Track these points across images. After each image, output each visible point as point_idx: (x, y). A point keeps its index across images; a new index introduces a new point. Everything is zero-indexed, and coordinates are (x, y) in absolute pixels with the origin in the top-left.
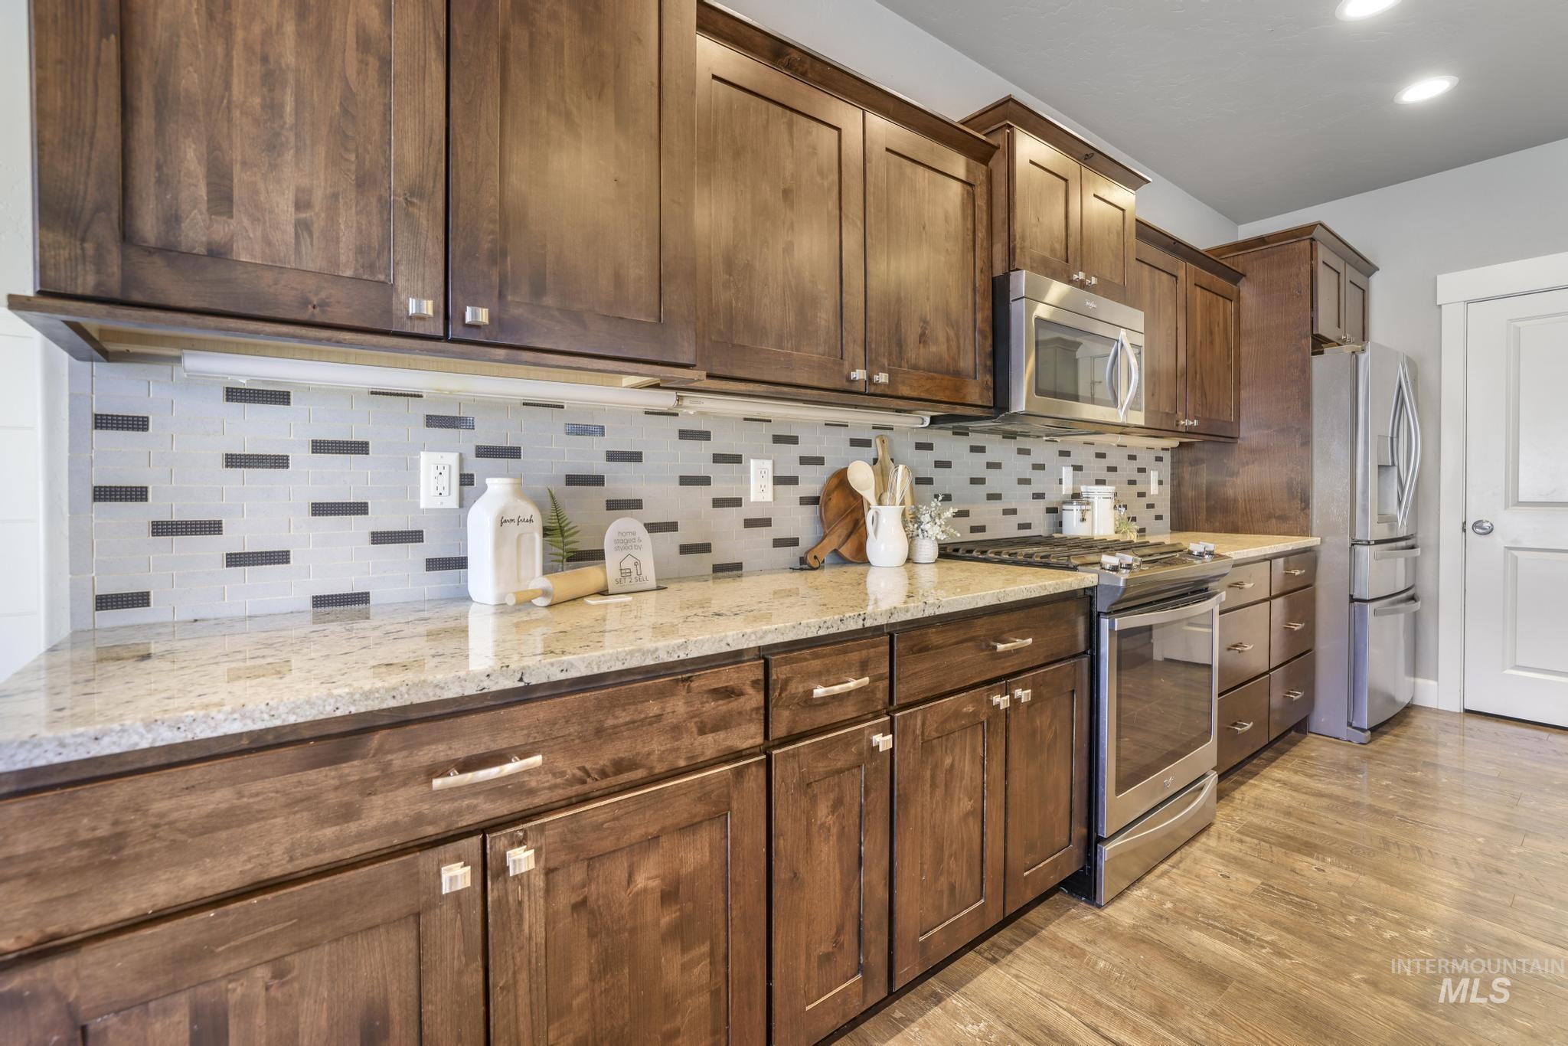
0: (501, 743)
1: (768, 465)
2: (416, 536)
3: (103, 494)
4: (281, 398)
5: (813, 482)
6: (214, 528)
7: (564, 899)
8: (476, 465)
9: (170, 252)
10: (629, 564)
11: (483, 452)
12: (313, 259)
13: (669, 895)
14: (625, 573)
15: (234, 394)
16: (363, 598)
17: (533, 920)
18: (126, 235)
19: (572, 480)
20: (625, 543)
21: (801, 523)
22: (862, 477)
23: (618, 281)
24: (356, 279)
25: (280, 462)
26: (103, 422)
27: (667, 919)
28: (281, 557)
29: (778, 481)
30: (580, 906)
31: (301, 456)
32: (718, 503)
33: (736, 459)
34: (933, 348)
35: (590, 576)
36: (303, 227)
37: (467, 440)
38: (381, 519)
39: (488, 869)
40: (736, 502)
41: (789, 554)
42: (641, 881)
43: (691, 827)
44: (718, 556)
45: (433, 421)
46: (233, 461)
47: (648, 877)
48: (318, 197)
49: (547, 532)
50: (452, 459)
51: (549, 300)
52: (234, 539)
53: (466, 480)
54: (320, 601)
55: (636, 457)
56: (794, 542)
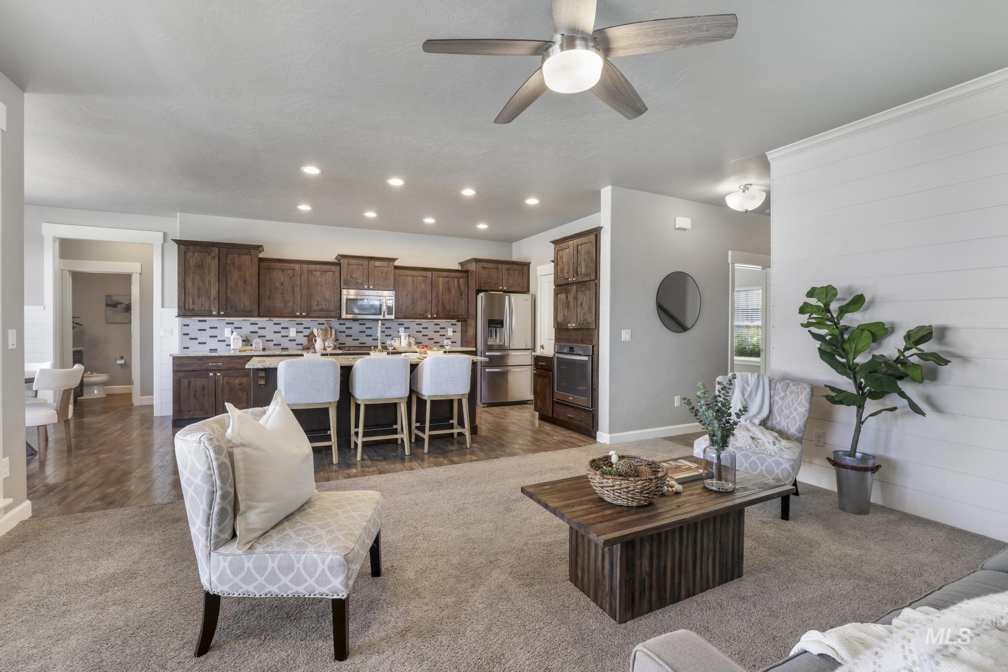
0: (218, 362)
1: (295, 329)
2: (225, 341)
3: (184, 334)
4: (205, 321)
5: (307, 332)
6: (197, 339)
7: (225, 381)
8: (234, 330)
9: (189, 310)
10: (257, 346)
11: (235, 328)
12: (203, 308)
13: (240, 384)
14: (256, 348)
15: (199, 321)
16: (217, 350)
17: (221, 381)
18: (185, 309)
19: (251, 332)
20: (256, 343)
21: (305, 341)
22: (315, 331)
23: (244, 306)
24: (208, 310)
25: (205, 330)
26: (185, 325)
27: (240, 387)
28: (205, 343)
29: (297, 332)
30: (227, 382)
31: (208, 329)
32: (282, 336)
33: (288, 328)
34: (321, 307)
35: (250, 348)
36: (202, 305)
37: (233, 326)
38: (219, 338)
39: (215, 374)
40: (287, 336)
41: (300, 347)
42: (236, 382)
43: (244, 376)
44: (282, 346)
45: (227, 323)
46: (199, 330)
47: (237, 381)
48: (204, 301)
49: (243, 341)
50: (231, 329)
51: (233, 309)
52: (200, 340)
53: (232, 332)
54: (210, 350)
55: (265, 328)
56: (302, 344)
